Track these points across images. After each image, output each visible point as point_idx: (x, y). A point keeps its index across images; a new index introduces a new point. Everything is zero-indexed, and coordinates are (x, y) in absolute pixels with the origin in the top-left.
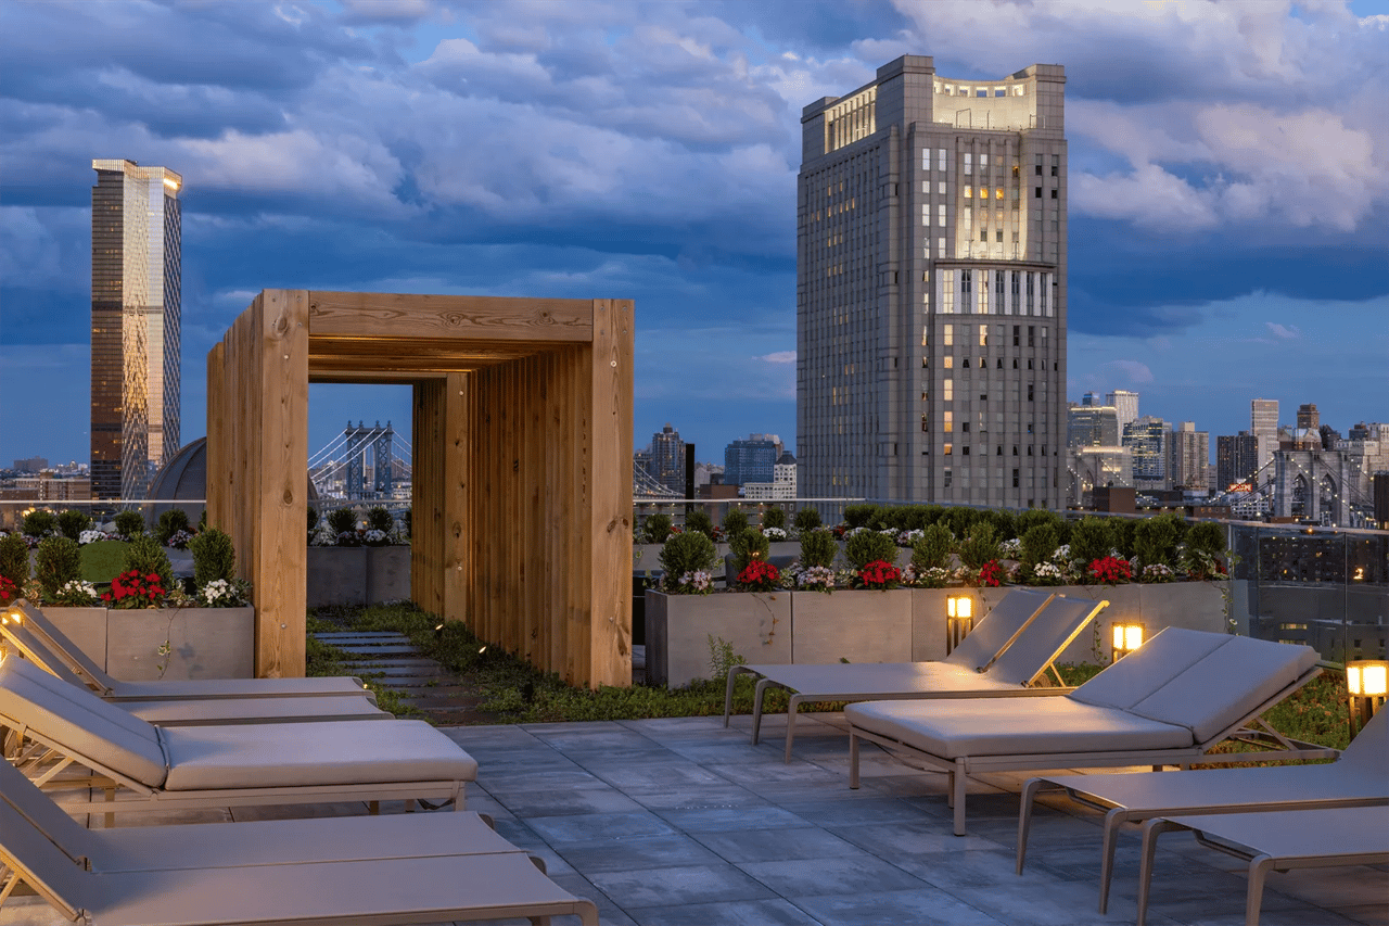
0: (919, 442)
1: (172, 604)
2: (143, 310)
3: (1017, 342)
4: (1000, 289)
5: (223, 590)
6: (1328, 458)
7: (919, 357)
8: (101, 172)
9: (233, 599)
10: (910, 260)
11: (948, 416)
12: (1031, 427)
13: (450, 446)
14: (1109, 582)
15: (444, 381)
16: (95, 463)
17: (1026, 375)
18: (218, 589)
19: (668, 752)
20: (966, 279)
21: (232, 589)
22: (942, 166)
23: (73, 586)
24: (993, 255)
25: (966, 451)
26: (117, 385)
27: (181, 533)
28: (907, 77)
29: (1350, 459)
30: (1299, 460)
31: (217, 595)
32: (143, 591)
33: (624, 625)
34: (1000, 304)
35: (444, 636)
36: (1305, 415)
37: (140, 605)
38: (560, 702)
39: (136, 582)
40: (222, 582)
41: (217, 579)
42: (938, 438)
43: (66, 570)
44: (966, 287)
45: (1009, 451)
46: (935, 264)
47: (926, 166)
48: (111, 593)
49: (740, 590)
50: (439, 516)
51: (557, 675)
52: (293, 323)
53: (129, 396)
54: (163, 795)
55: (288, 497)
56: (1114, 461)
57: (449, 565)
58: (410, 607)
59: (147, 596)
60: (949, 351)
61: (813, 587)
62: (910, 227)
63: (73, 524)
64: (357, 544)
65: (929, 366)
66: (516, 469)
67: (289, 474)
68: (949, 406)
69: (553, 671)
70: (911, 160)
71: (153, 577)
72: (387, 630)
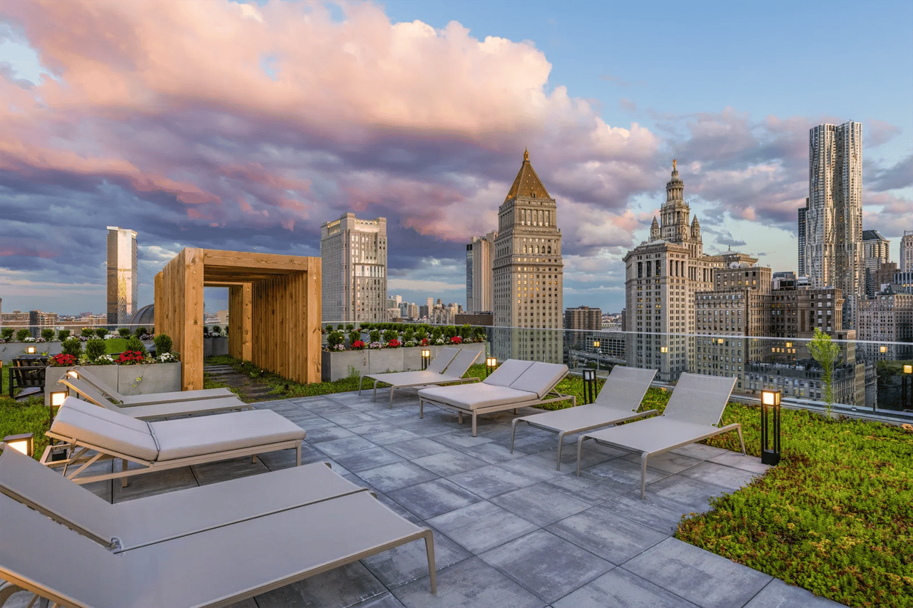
0: (351, 307)
1: (147, 362)
2: (125, 270)
3: (375, 283)
4: (371, 271)
5: (168, 357)
6: (444, 311)
7: (352, 287)
8: (110, 230)
9: (172, 359)
10: (349, 263)
11: (359, 301)
12: (379, 304)
13: (244, 306)
14: (456, 344)
15: (242, 286)
16: (109, 314)
17: (378, 291)
18: (166, 356)
19: (347, 407)
20: (363, 268)
21: (172, 356)
22: (357, 240)
23: (103, 358)
24: (369, 262)
25: (363, 310)
26: (116, 291)
27: (144, 335)
28: (348, 218)
29: (448, 311)
30: (438, 311)
31: (166, 358)
32: (134, 358)
33: (319, 363)
34: (371, 274)
35: (245, 367)
36: (439, 302)
37: (134, 363)
38: (299, 389)
39: (131, 355)
40: (168, 354)
41: (165, 353)
42: (356, 306)
43: (100, 351)
44: (363, 270)
45: (373, 309)
46: (355, 264)
47: (353, 240)
48: (120, 359)
49: (353, 350)
50: (241, 328)
51: (292, 379)
52: (197, 260)
53: (120, 295)
54: (156, 464)
55: (196, 322)
56: (397, 312)
57: (244, 343)
58: (230, 356)
59: (136, 360)
60: (359, 285)
61: (375, 348)
62: (349, 255)
63: (101, 333)
64: (209, 337)
65: (354, 289)
66: (273, 313)
67: (196, 314)
68: (359, 299)
69: (290, 377)
70: (349, 238)
71: (138, 353)
72: (223, 364)
